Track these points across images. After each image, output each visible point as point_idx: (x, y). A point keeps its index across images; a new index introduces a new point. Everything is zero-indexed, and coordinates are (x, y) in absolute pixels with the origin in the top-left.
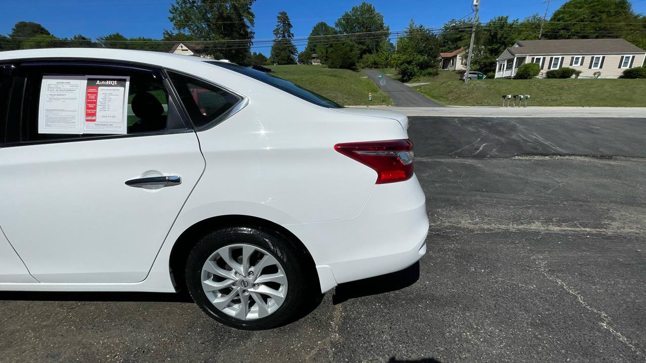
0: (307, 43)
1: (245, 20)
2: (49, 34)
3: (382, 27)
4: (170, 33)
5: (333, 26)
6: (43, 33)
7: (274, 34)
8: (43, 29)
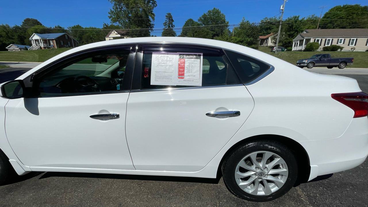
0: (182, 31)
1: (150, 17)
2: (41, 25)
3: (224, 22)
4: (107, 25)
5: (197, 21)
6: (38, 25)
7: (164, 25)
8: (38, 22)
